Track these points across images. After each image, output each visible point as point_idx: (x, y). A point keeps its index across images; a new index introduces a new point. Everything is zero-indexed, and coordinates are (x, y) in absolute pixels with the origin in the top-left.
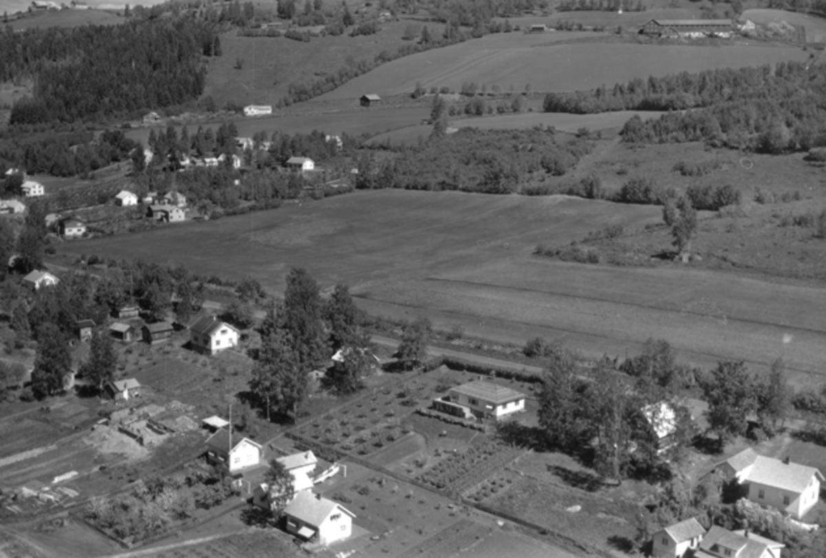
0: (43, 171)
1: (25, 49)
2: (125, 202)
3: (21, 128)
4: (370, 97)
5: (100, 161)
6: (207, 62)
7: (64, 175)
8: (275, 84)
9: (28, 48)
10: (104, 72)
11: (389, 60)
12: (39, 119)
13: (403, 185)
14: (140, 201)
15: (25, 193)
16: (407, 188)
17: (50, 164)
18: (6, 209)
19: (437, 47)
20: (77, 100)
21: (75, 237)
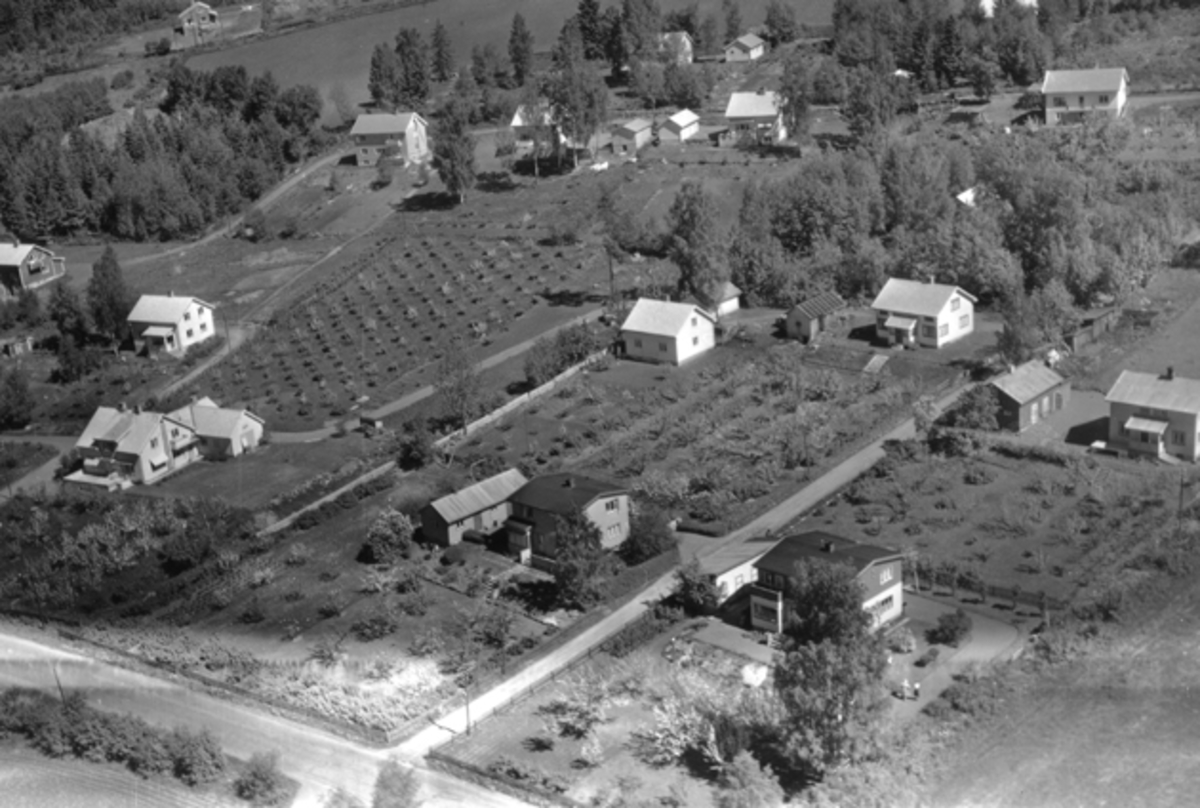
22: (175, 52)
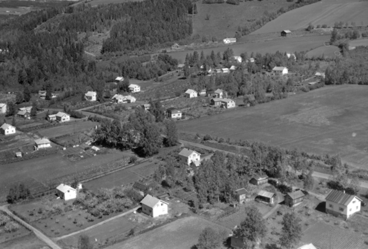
0: (132, 77)
1: (101, 15)
2: (191, 96)
3: (109, 54)
4: (286, 31)
5: (162, 71)
6: (191, 17)
7: (144, 80)
8: (228, 27)
9: (103, 14)
10: (144, 24)
11: (284, 12)
12: (117, 49)
13: (357, 82)
14: (198, 95)
15: (131, 90)
16: (360, 83)
17: (136, 73)
18: (126, 101)
19: (307, 5)
20: (134, 39)
21: (178, 119)
22: (167, 52)
